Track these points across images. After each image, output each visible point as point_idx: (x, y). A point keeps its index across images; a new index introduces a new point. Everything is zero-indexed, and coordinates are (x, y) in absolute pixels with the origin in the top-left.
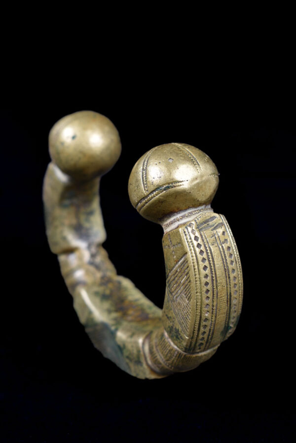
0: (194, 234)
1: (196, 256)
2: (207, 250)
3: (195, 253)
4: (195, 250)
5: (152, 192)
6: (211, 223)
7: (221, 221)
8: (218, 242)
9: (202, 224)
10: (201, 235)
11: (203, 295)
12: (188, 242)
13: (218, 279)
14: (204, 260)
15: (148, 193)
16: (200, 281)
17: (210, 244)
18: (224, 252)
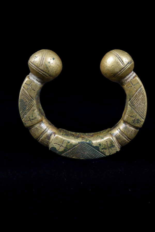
5: (126, 65)
15: (125, 66)
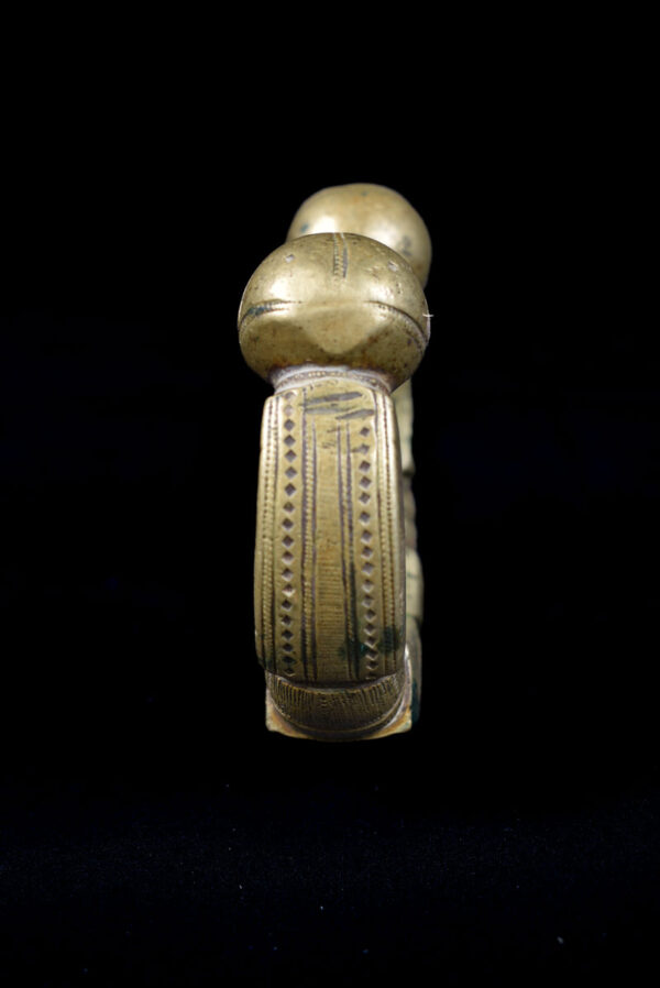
0: (288, 414)
1: (277, 459)
2: (304, 454)
3: (277, 454)
4: (277, 447)
6: (342, 404)
7: (373, 406)
8: (344, 445)
9: (317, 400)
10: (305, 423)
11: (277, 547)
12: (269, 427)
13: (318, 522)
14: (291, 471)
16: (274, 513)
17: (319, 443)
18: (349, 470)
